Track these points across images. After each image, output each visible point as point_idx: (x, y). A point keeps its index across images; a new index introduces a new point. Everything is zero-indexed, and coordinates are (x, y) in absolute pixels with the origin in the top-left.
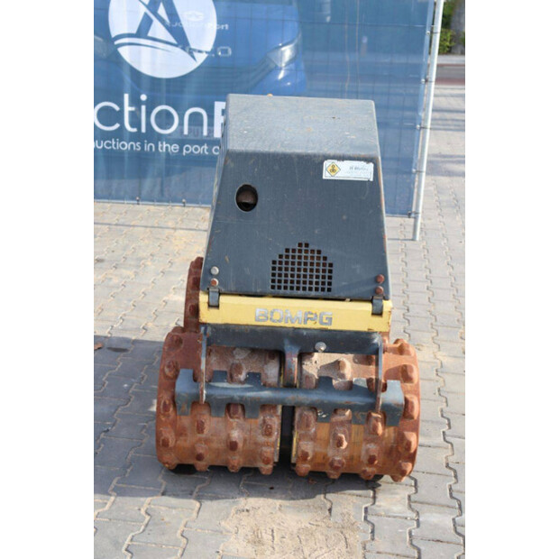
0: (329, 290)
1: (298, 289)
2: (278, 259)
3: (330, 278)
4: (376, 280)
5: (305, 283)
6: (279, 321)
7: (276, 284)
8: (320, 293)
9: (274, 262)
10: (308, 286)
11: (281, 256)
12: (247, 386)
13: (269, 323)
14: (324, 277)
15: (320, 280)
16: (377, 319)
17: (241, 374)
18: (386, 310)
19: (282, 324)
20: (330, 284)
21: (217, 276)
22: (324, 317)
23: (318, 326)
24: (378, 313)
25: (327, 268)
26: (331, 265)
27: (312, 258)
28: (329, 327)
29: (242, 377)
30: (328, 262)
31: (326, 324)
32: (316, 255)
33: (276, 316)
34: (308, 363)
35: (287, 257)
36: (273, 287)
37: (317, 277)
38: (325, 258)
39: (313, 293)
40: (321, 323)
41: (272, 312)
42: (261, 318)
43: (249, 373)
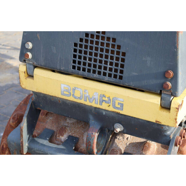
0: (121, 78)
1: (94, 72)
2: (79, 42)
3: (122, 66)
4: (164, 75)
5: (100, 67)
6: (80, 98)
7: (77, 65)
8: (112, 79)
9: (76, 45)
10: (102, 71)
11: (81, 40)
12: (61, 147)
13: (71, 98)
14: (117, 65)
15: (114, 67)
16: (165, 113)
17: (62, 135)
18: (173, 106)
19: (82, 101)
20: (122, 72)
21: (30, 51)
22: (117, 102)
23: (111, 109)
24: (166, 107)
25: (121, 56)
26: (124, 54)
27: (108, 45)
28: (121, 112)
29: (64, 138)
30: (122, 50)
31: (118, 108)
32: (111, 42)
33: (77, 94)
34: (121, 138)
35: (87, 41)
36: (74, 67)
37: (111, 64)
38: (119, 47)
39: (107, 78)
40: (114, 107)
41: (74, 90)
42: (65, 93)
43: (69, 137)
